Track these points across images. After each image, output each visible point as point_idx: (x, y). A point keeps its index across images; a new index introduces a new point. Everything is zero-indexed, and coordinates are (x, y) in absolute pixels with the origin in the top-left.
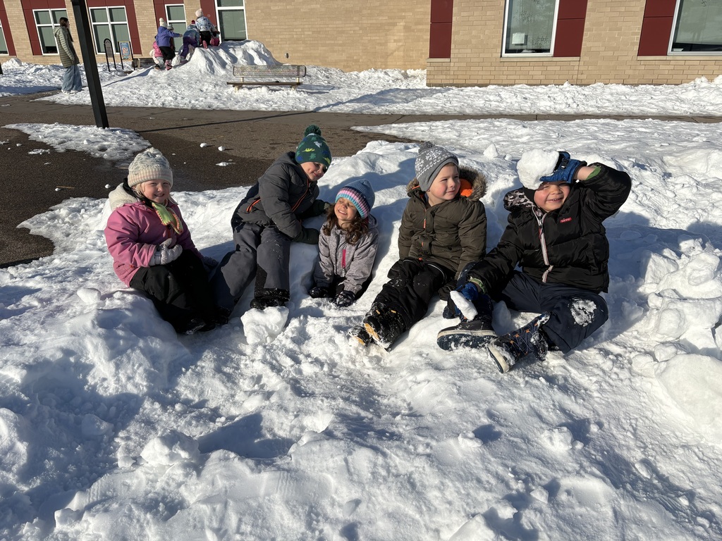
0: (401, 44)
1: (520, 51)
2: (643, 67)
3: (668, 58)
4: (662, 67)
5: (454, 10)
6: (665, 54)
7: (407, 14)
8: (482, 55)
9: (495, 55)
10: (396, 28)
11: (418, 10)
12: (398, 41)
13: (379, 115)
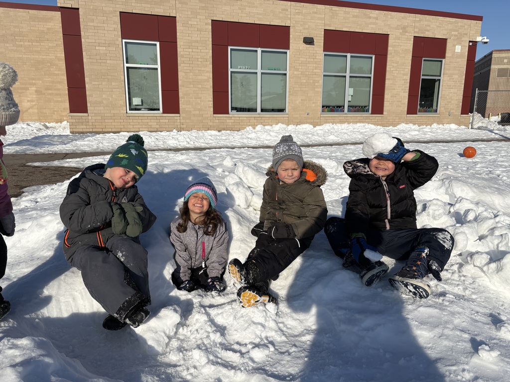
0: (34, 103)
1: (139, 110)
2: (217, 121)
3: (230, 116)
4: (228, 121)
5: (87, 80)
6: (228, 113)
7: (37, 82)
8: (112, 112)
9: (122, 112)
10: (28, 91)
11: (46, 79)
12: (32, 101)
13: (43, 154)
